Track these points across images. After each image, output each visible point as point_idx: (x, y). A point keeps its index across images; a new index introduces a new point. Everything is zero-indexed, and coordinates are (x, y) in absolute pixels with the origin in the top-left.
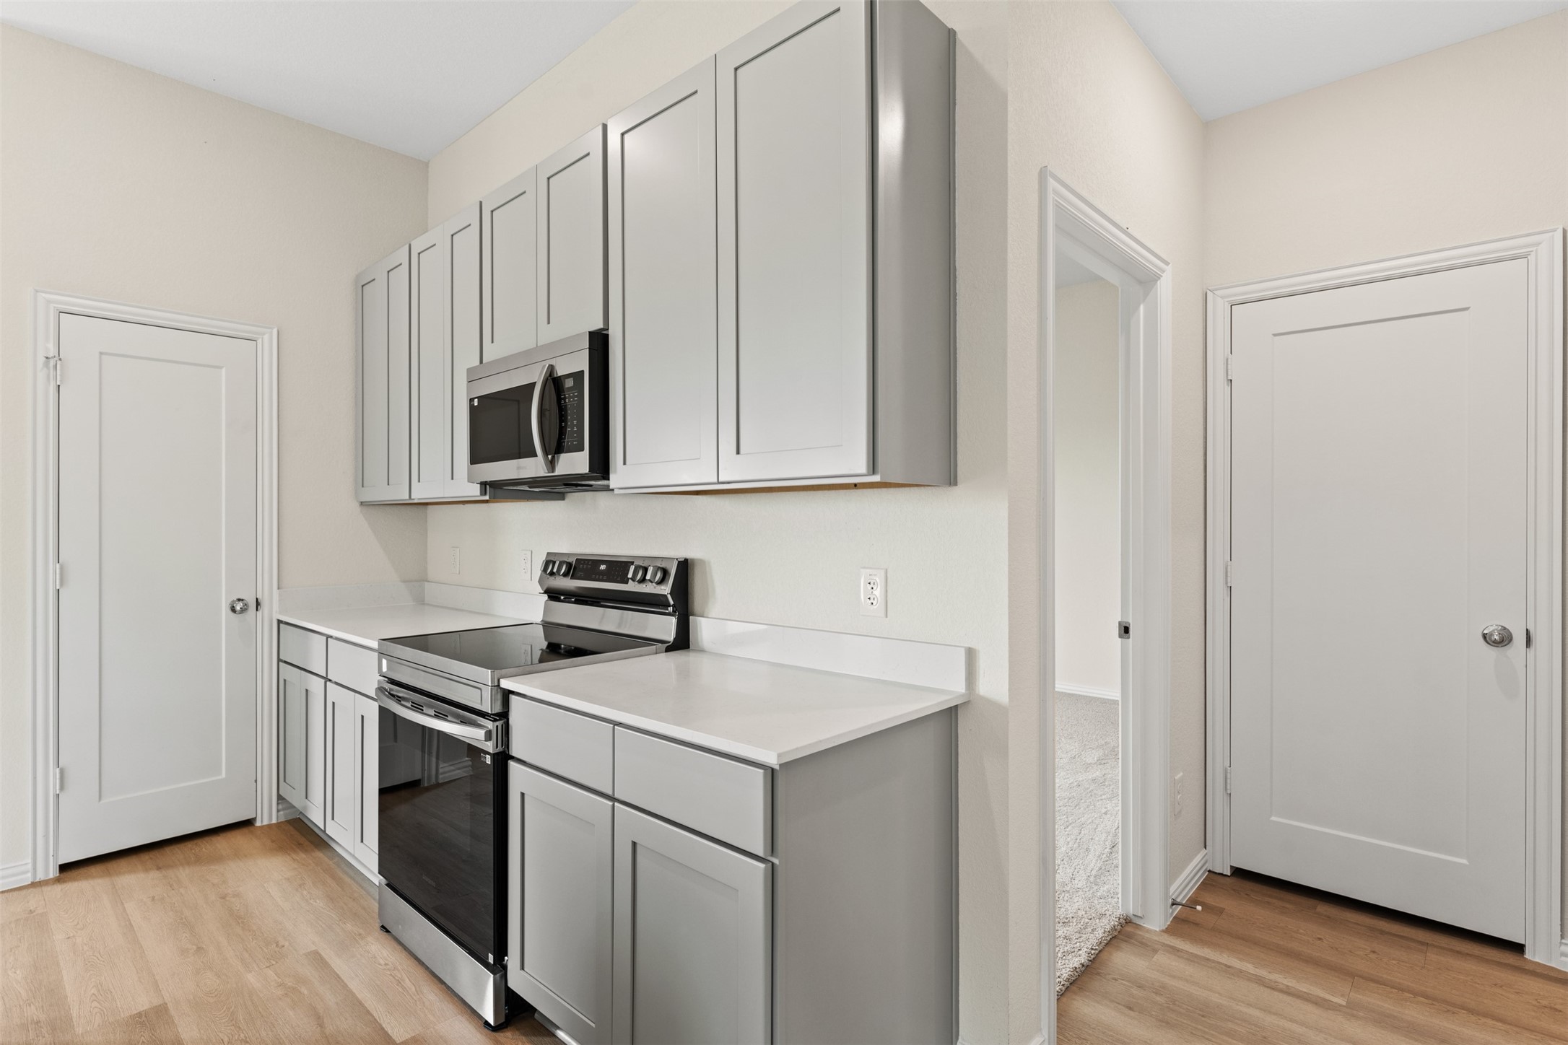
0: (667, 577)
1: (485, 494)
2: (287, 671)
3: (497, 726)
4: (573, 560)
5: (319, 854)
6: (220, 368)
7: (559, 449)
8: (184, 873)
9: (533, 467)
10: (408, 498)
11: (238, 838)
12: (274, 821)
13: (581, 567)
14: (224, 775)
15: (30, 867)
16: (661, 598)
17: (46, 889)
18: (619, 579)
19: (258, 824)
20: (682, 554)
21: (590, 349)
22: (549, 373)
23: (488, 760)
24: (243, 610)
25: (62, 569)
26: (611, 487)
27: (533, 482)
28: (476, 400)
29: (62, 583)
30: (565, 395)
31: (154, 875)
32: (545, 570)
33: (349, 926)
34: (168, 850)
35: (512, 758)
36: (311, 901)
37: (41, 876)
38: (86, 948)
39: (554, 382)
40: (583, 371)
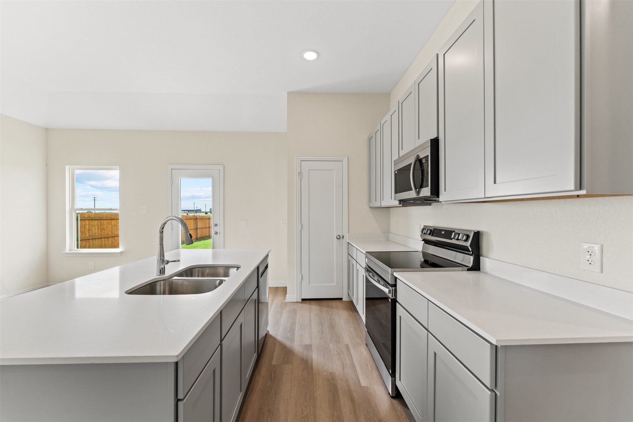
0: (468, 239)
1: (401, 204)
2: (350, 258)
3: (393, 289)
4: (432, 229)
5: (355, 314)
6: (334, 170)
7: (421, 187)
8: (324, 309)
9: (412, 194)
10: (380, 206)
11: (338, 302)
12: (347, 300)
13: (434, 232)
14: (335, 284)
15: (296, 298)
16: (466, 247)
17: (299, 304)
18: (449, 238)
19: (343, 300)
20: (477, 229)
21: (431, 146)
22: (417, 158)
23: (390, 301)
24: (339, 238)
25: (302, 225)
26: (440, 201)
27: (414, 199)
28: (396, 171)
29: (302, 229)
30: (423, 165)
31: (318, 307)
32: (422, 232)
33: (358, 340)
34: (323, 301)
35: (398, 302)
36: (350, 328)
37: (298, 301)
38: (301, 322)
39: (419, 161)
40: (428, 155)
